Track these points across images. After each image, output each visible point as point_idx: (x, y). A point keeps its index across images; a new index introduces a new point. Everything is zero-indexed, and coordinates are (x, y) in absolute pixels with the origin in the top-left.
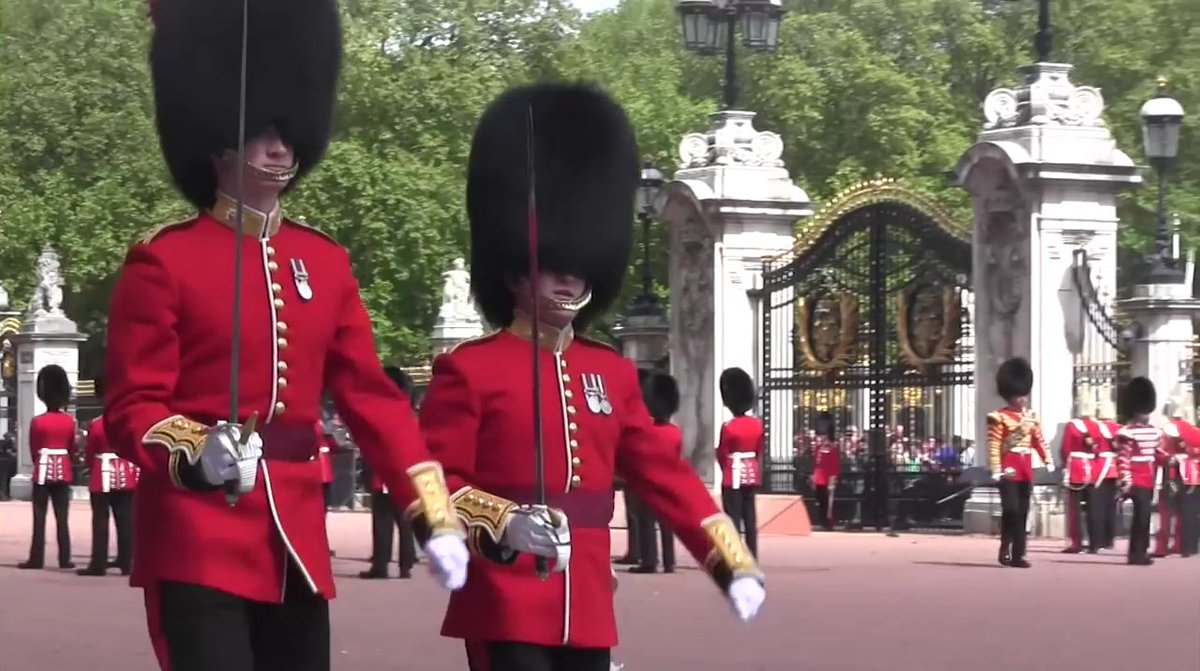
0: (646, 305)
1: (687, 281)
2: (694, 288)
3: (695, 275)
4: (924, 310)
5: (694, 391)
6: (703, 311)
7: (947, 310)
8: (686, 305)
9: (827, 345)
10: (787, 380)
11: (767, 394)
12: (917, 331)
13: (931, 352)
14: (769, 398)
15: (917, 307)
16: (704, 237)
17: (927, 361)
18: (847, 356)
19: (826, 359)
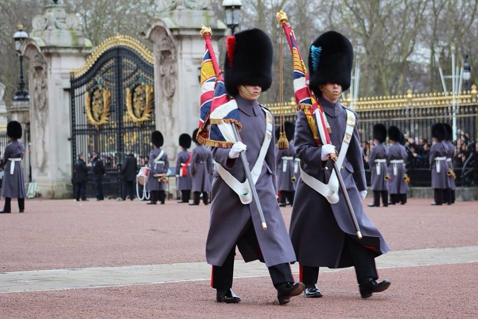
0: (22, 97)
1: (37, 85)
2: (39, 88)
3: (40, 82)
4: (138, 96)
5: (41, 137)
6: (44, 98)
7: (147, 96)
8: (36, 96)
9: (98, 113)
10: (85, 130)
11: (74, 137)
12: (135, 106)
13: (141, 115)
14: (75, 139)
15: (135, 94)
16: (43, 64)
17: (140, 120)
18: (107, 118)
19: (98, 120)
